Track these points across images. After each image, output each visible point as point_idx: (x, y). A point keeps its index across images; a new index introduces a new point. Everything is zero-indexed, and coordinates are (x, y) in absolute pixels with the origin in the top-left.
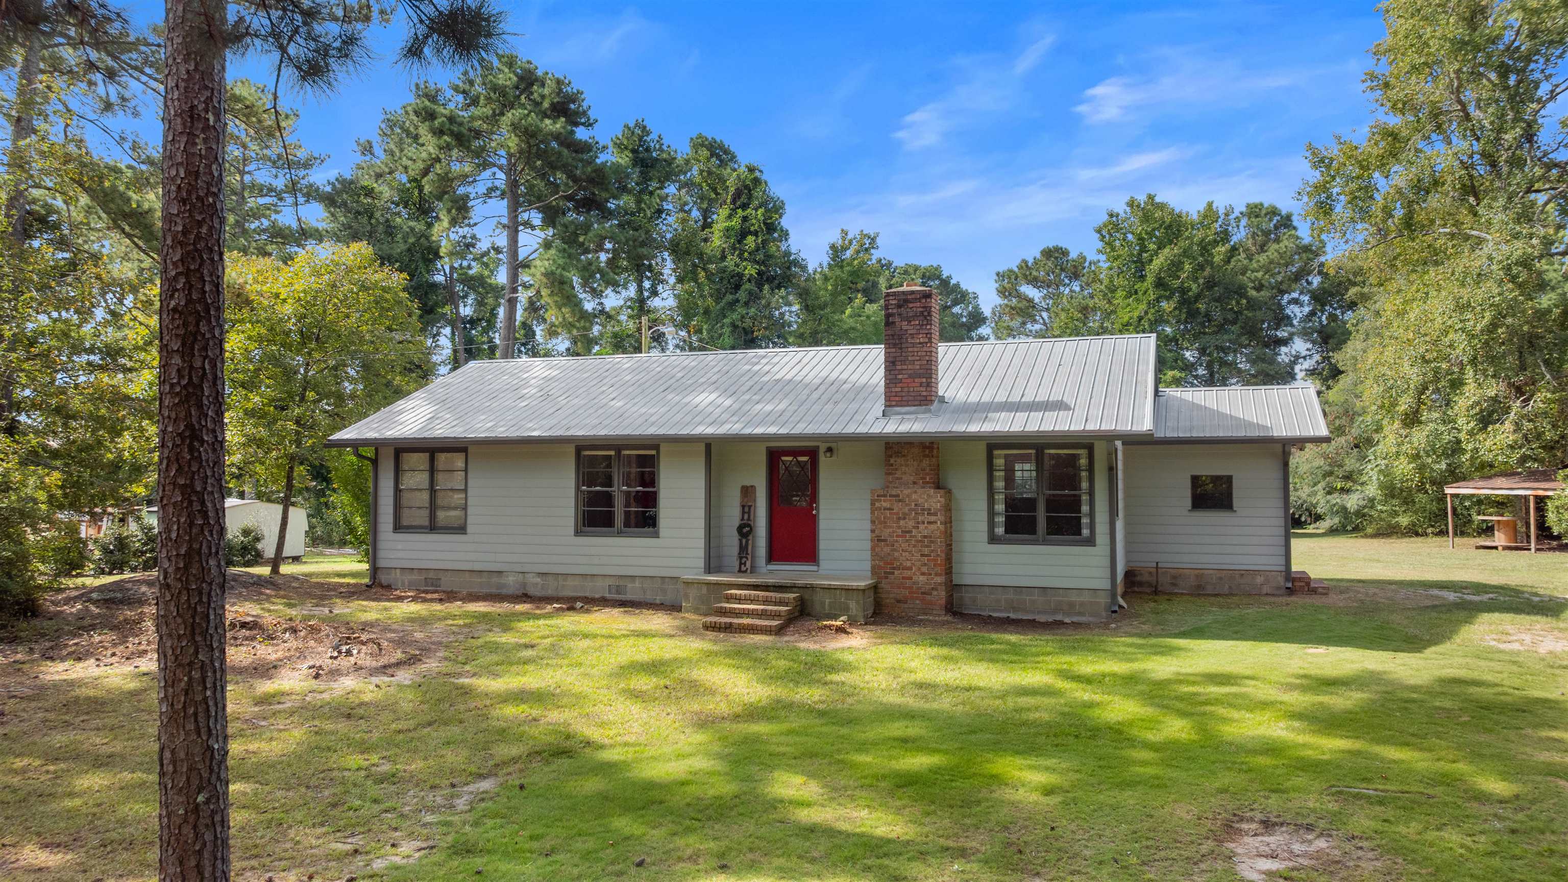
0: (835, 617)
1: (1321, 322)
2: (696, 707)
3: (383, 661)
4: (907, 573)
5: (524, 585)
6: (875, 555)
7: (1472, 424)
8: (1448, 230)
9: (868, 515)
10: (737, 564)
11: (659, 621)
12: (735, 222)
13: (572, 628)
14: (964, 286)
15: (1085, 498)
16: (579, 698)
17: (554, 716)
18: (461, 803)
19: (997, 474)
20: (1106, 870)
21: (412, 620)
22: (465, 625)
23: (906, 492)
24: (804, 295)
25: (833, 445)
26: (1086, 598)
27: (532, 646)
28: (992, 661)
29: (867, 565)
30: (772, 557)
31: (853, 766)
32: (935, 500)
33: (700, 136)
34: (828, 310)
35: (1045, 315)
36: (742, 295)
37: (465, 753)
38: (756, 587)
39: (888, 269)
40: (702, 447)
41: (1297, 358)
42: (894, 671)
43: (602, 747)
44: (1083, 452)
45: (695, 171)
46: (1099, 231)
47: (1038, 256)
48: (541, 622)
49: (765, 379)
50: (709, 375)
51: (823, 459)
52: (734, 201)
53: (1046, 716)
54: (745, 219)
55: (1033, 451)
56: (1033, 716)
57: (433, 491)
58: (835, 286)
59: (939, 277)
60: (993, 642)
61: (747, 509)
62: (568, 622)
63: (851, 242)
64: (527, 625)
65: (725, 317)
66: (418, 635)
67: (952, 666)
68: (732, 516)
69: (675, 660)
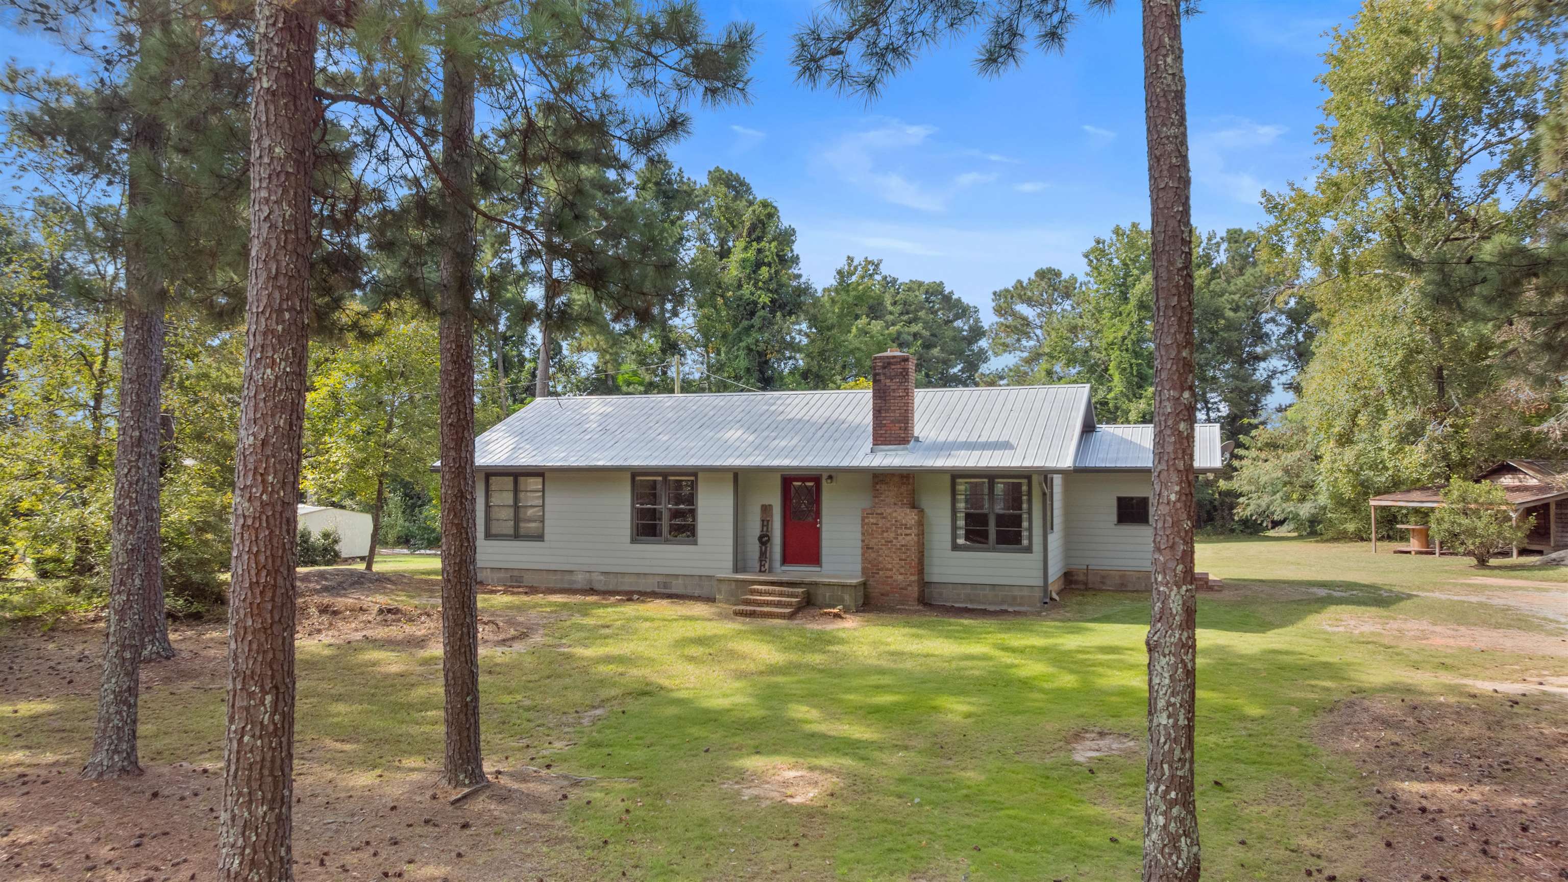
0: (834, 607)
1: (1297, 339)
2: (733, 666)
3: (502, 636)
4: (889, 573)
5: (590, 582)
6: (864, 559)
7: (1393, 445)
8: (1381, 271)
9: (859, 528)
10: (758, 565)
11: (699, 609)
12: (751, 254)
13: (633, 613)
14: (966, 300)
15: (1025, 516)
16: (651, 661)
17: (635, 672)
18: (586, 721)
19: (959, 497)
20: (991, 756)
21: (510, 607)
22: (552, 612)
23: (889, 511)
24: (813, 321)
25: (833, 474)
26: (1026, 593)
27: (608, 627)
28: (946, 637)
29: (859, 567)
30: (785, 560)
31: (840, 701)
32: (911, 517)
33: (717, 169)
34: (834, 331)
35: (1038, 332)
36: (756, 321)
37: (580, 694)
38: (773, 583)
39: (893, 285)
40: (731, 476)
41: (1273, 373)
42: (875, 644)
43: (672, 690)
44: (1024, 481)
45: (713, 202)
46: (1086, 256)
47: (1033, 277)
48: (610, 610)
49: (781, 418)
50: (735, 414)
51: (825, 485)
52: (749, 235)
53: (977, 673)
54: (759, 251)
55: (986, 480)
56: (968, 673)
57: (516, 507)
58: (842, 309)
59: (941, 293)
60: (950, 624)
61: (766, 523)
62: (630, 609)
63: (856, 268)
64: (601, 611)
65: (741, 341)
66: (521, 619)
67: (916, 641)
68: (754, 528)
69: (715, 636)
